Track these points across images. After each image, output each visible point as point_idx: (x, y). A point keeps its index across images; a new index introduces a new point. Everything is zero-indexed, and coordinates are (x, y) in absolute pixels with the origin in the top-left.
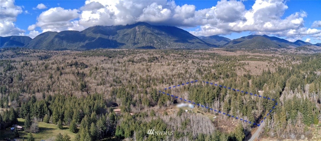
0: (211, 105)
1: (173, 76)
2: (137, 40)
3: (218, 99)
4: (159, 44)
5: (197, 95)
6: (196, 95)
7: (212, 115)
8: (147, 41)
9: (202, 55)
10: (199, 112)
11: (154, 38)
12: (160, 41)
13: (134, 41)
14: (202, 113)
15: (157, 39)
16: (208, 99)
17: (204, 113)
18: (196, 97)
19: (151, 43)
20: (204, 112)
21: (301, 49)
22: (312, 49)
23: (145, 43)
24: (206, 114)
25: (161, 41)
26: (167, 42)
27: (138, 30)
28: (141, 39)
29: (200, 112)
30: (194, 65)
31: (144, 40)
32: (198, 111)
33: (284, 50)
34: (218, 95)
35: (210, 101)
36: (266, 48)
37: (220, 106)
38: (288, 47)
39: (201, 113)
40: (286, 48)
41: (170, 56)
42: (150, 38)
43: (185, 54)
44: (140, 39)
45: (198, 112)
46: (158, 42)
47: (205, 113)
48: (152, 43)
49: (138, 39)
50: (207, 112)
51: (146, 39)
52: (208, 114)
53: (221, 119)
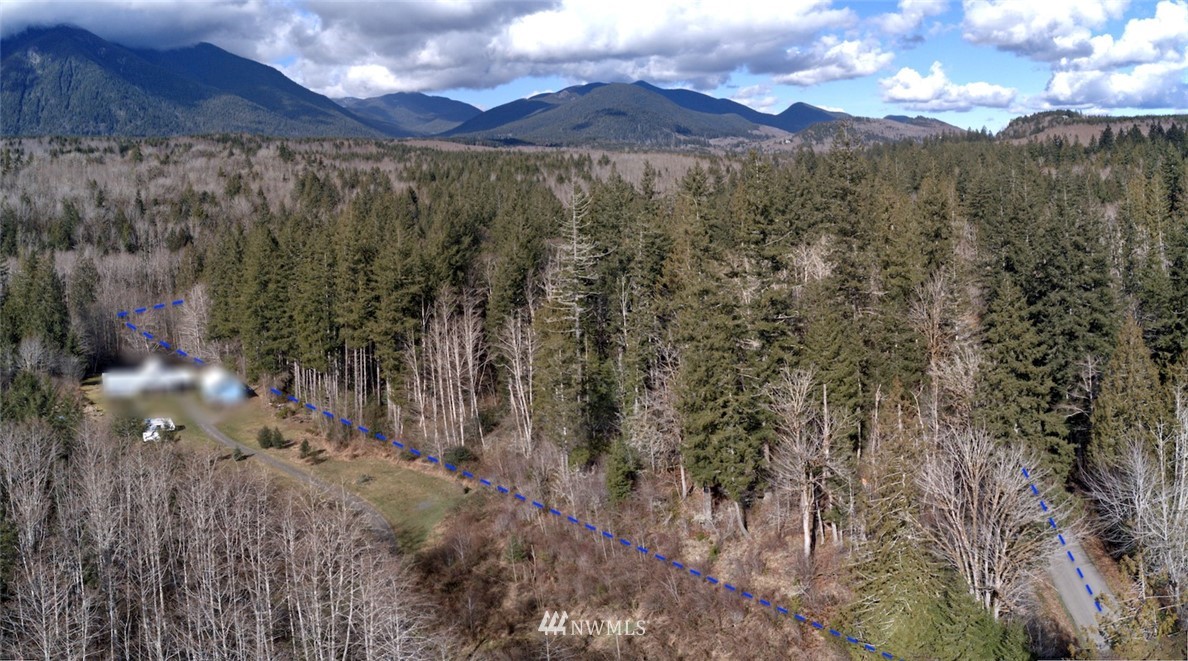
0: (397, 368)
1: (143, 211)
2: (34, 108)
3: (460, 311)
4: (139, 123)
5: (272, 286)
6: (265, 284)
7: (405, 465)
8: (78, 110)
9: (342, 144)
10: (279, 437)
11: (113, 95)
12: (144, 108)
13: (20, 111)
14: (305, 447)
15: (129, 101)
16: (371, 314)
17: (329, 449)
18: (261, 302)
19: (99, 120)
20: (330, 438)
21: (826, 136)
22: (876, 132)
23: (71, 119)
24: (345, 455)
25: (150, 110)
26: (177, 117)
27: (38, 60)
28: (52, 101)
29: (286, 437)
30: (289, 165)
31: (67, 107)
32: (273, 423)
33: (742, 143)
34: (461, 273)
35: (386, 325)
36: (656, 137)
37: (491, 375)
38: (755, 132)
39: (296, 449)
40: (748, 136)
41: (167, 145)
42: (94, 95)
43: (250, 141)
44: (47, 100)
45: (270, 440)
46: (135, 115)
47: (343, 445)
48: (103, 121)
49: (39, 101)
50: (362, 440)
51: (74, 101)
52: (370, 460)
53: (528, 512)
